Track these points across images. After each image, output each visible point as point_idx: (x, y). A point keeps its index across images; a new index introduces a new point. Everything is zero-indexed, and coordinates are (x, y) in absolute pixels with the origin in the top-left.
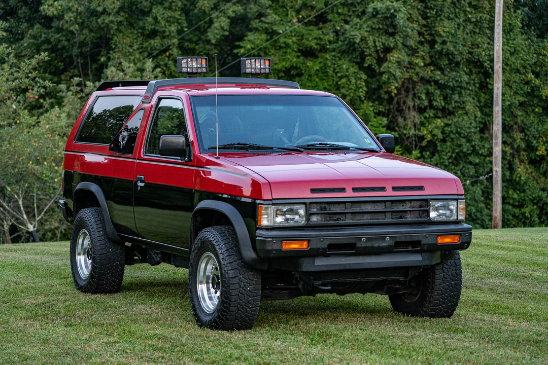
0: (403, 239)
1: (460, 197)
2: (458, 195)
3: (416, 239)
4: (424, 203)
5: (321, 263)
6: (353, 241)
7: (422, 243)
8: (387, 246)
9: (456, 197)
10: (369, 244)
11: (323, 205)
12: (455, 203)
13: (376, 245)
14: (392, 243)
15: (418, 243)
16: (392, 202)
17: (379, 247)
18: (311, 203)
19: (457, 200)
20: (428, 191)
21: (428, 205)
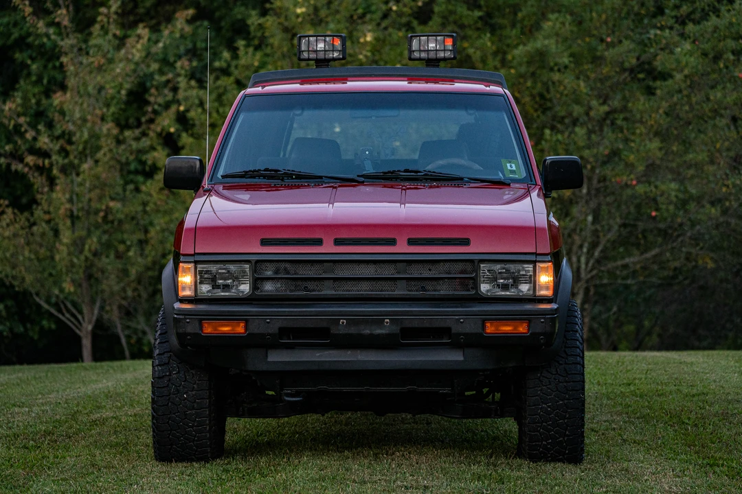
0: (416, 324)
1: (539, 258)
2: (536, 254)
3: (442, 325)
4: (469, 267)
5: (278, 358)
6: (325, 325)
7: (453, 331)
8: (387, 335)
9: (533, 258)
10: (353, 330)
11: (283, 265)
12: (530, 267)
13: (368, 332)
14: (396, 329)
15: (446, 331)
16: (409, 262)
17: (371, 334)
18: (257, 262)
19: (534, 262)
20: (477, 247)
21: (476, 270)
